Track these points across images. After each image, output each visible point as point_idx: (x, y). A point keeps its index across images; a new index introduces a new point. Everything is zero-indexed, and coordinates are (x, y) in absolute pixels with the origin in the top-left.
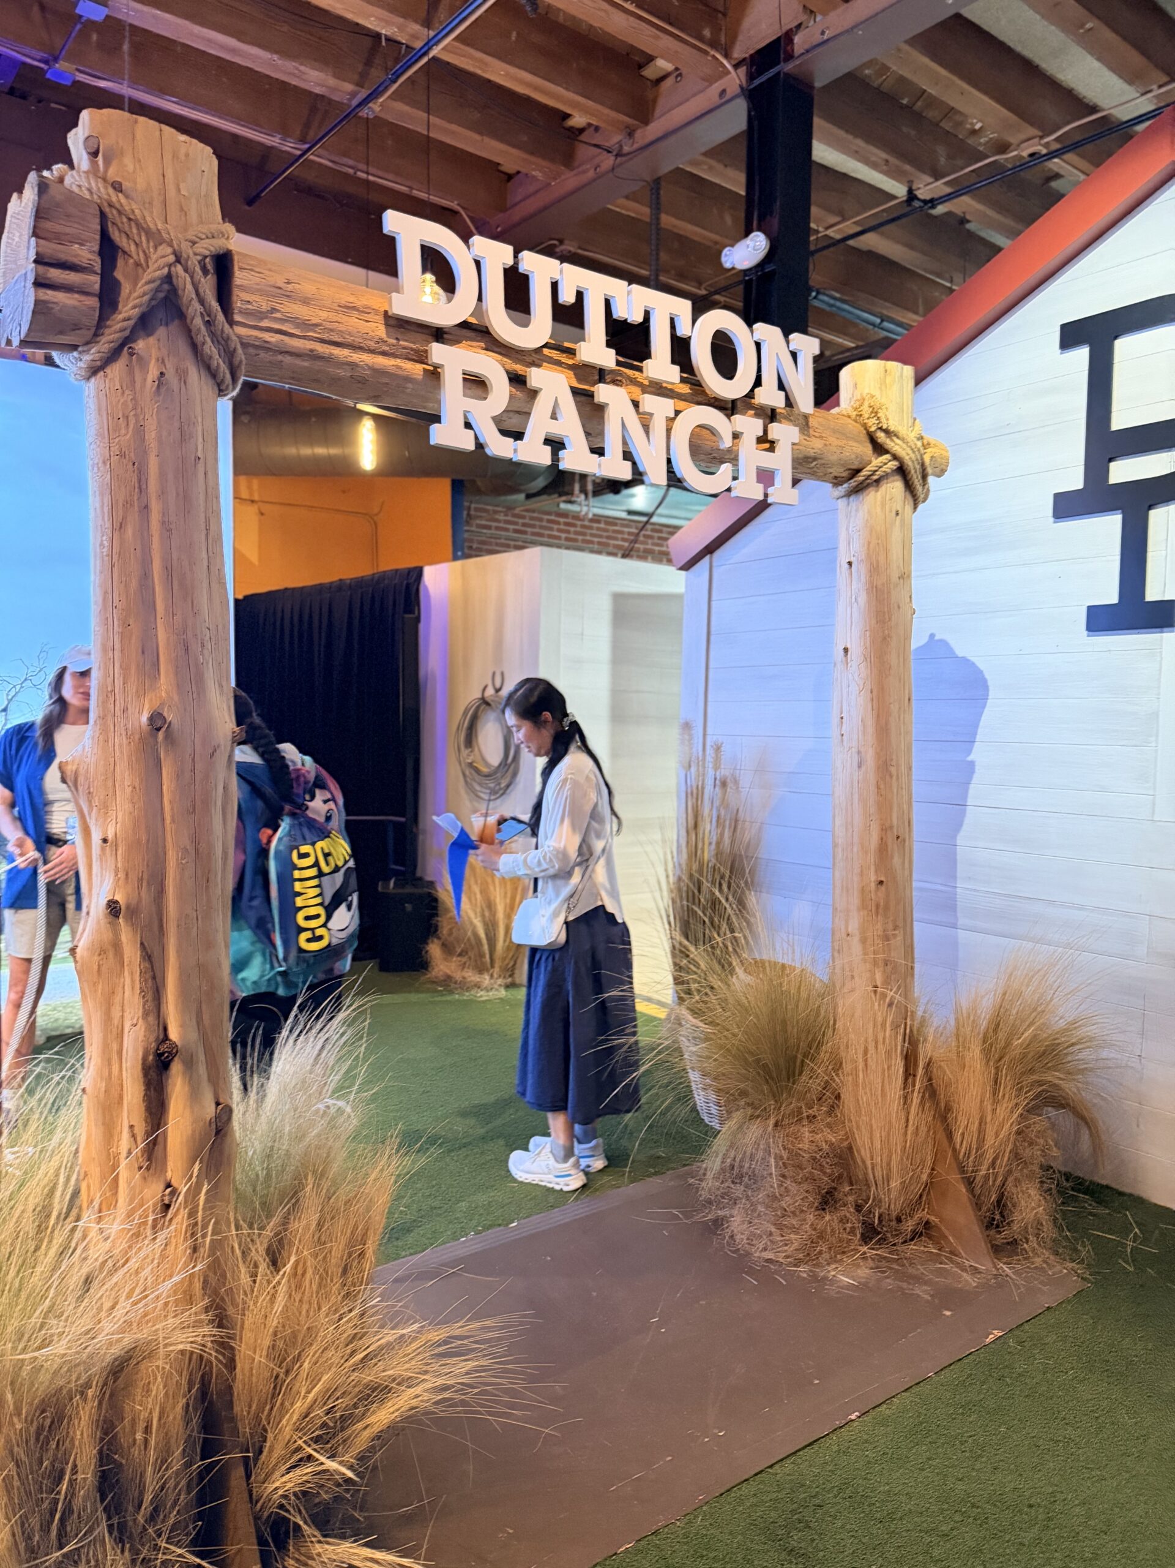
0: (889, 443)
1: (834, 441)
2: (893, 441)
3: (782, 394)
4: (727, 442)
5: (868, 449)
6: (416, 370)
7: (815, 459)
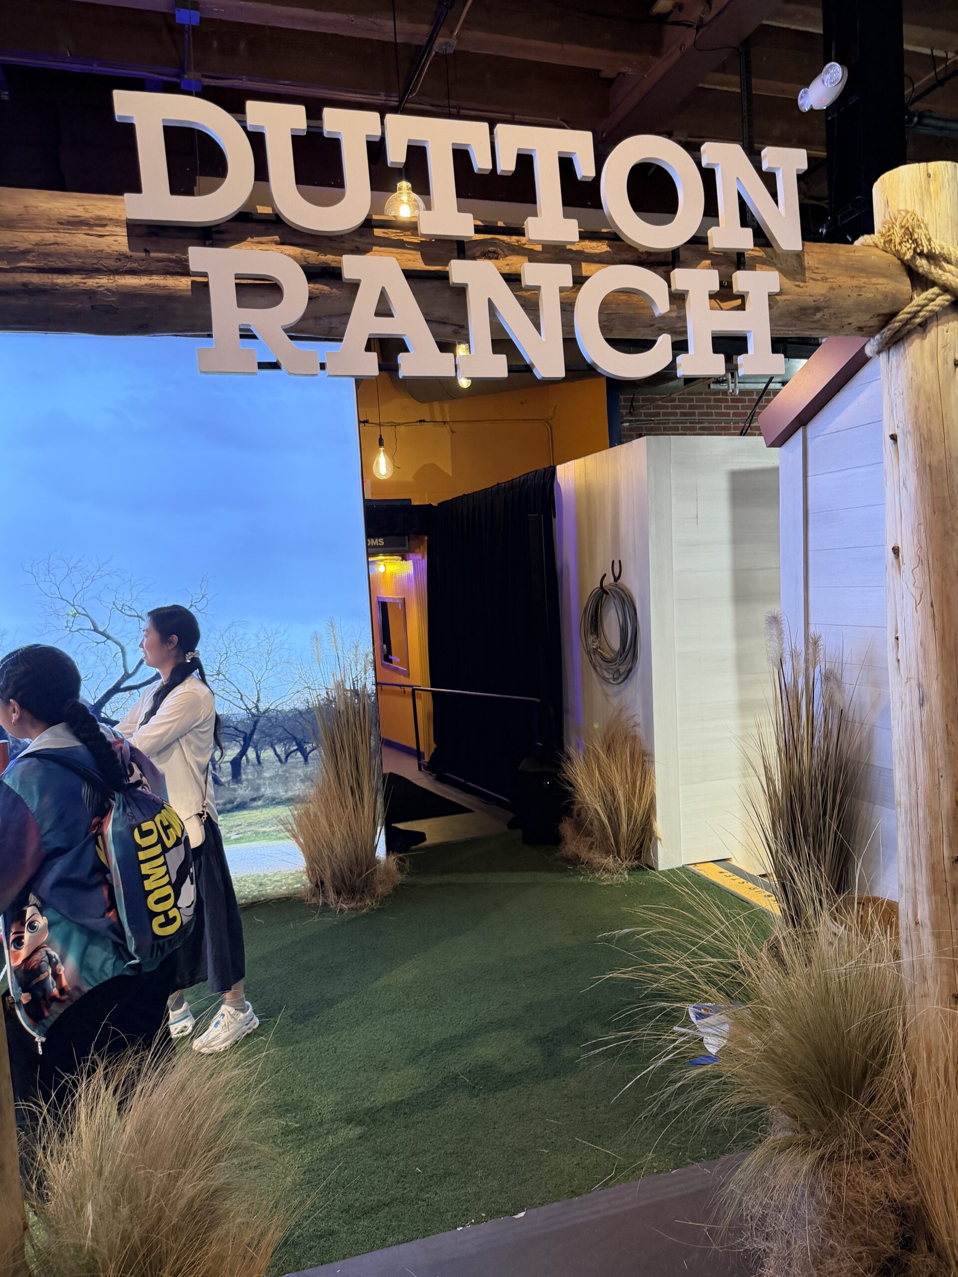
0: (936, 272)
1: (845, 281)
2: (941, 268)
3: (749, 231)
4: (662, 306)
5: (906, 284)
6: (184, 283)
7: (818, 309)
